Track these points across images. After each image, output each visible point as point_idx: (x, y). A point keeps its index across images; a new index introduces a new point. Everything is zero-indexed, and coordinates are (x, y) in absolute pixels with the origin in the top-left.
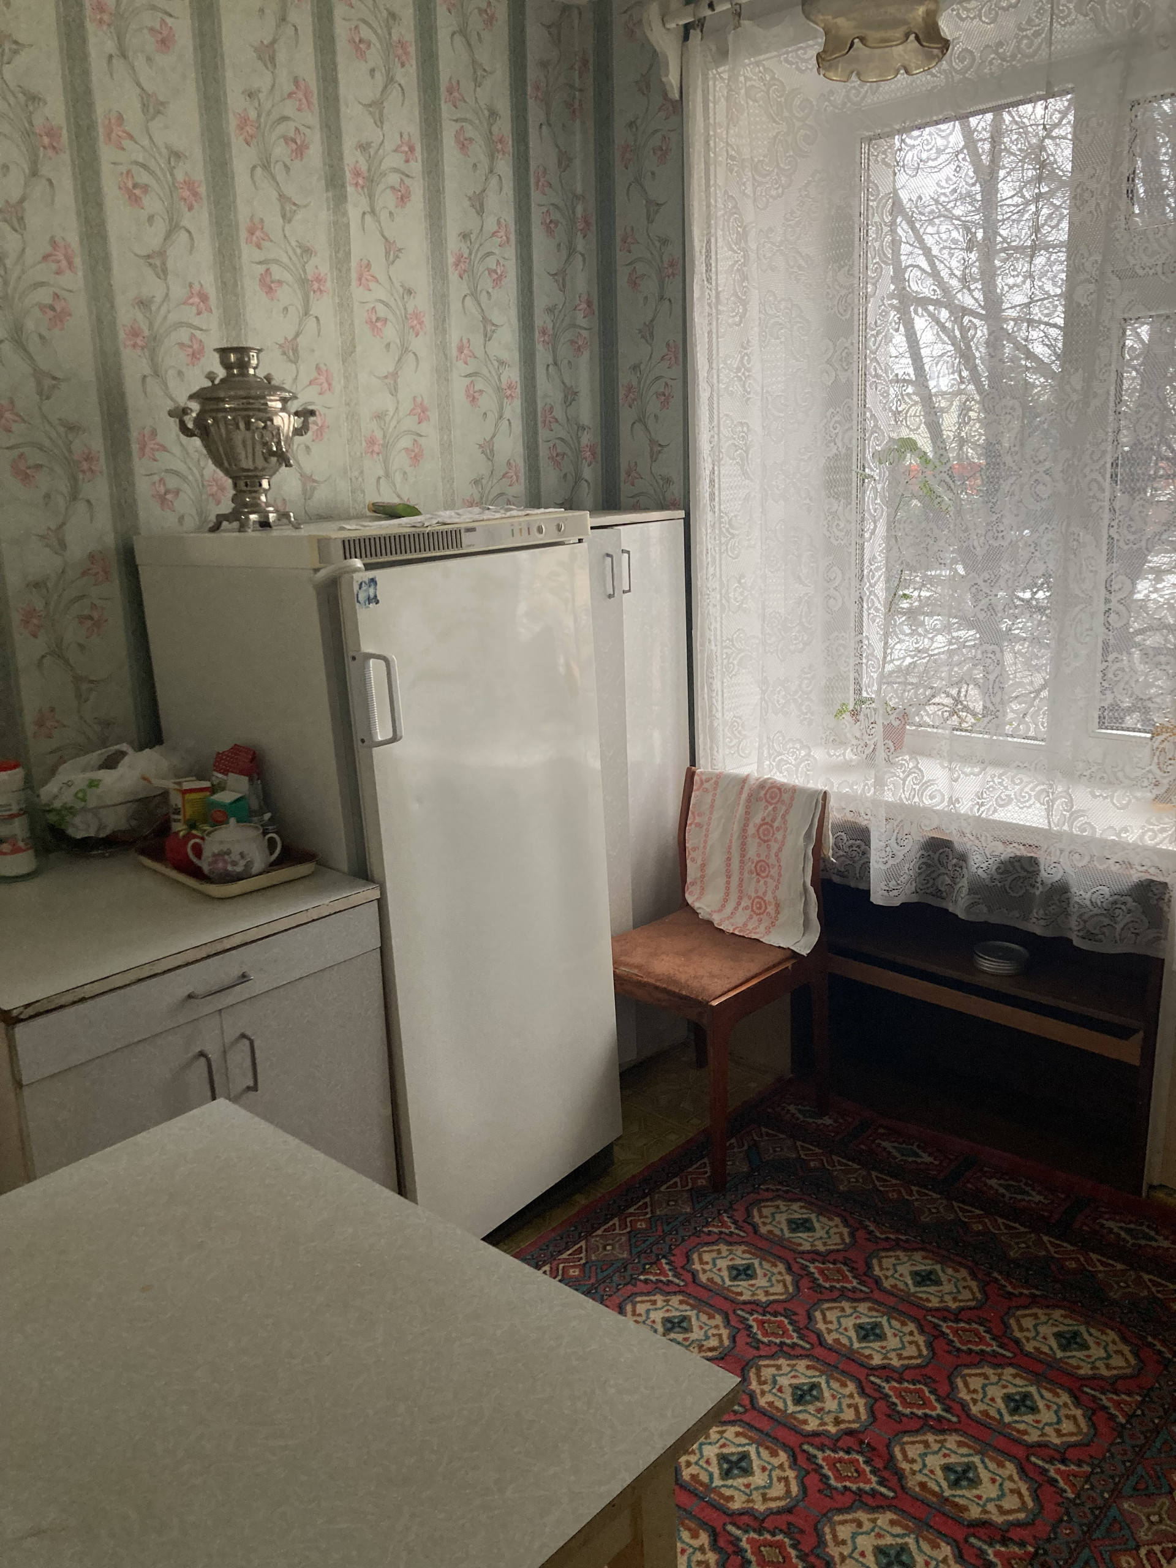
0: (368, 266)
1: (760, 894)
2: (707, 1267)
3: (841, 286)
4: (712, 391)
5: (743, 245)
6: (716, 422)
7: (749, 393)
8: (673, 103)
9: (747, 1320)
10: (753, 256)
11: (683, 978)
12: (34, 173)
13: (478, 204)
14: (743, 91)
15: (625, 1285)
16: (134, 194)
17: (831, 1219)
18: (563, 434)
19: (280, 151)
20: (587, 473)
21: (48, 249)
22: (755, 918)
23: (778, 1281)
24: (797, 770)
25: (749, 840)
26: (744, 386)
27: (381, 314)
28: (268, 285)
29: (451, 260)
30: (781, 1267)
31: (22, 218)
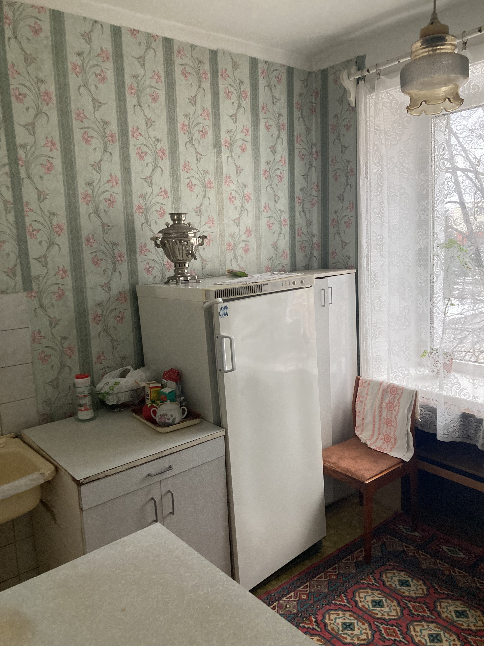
0: (229, 176)
1: (388, 433)
2: (362, 600)
3: (422, 180)
4: (368, 222)
5: (381, 163)
6: (369, 235)
7: (383, 223)
8: (353, 108)
9: (379, 627)
10: (385, 168)
11: (353, 470)
12: (105, 151)
13: (273, 150)
14: (381, 103)
15: (326, 605)
16: (141, 156)
17: (418, 581)
18: (306, 238)
19: (197, 135)
20: (315, 253)
21: (109, 178)
22: (386, 444)
23: (394, 610)
24: (403, 380)
25: (383, 410)
26: (381, 220)
27: (234, 195)
28: (190, 187)
29: (262, 172)
30: (395, 603)
31: (100, 168)
